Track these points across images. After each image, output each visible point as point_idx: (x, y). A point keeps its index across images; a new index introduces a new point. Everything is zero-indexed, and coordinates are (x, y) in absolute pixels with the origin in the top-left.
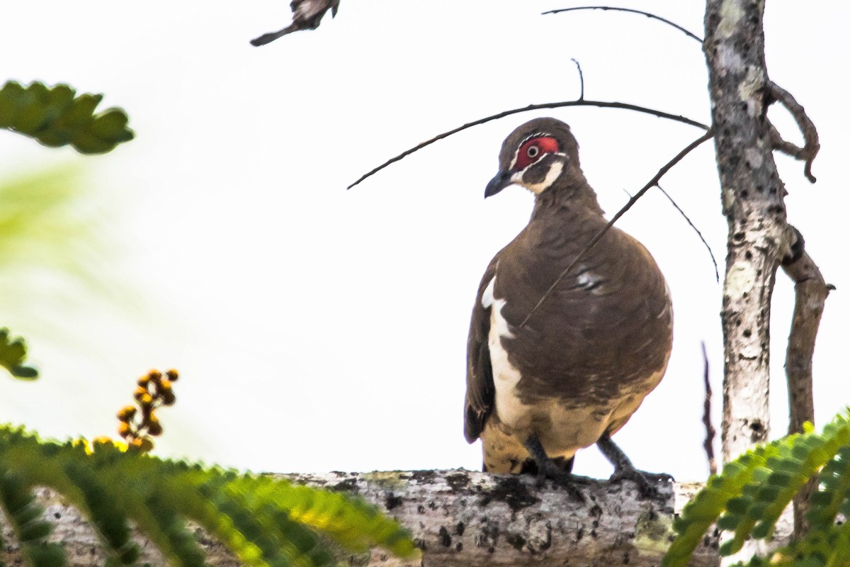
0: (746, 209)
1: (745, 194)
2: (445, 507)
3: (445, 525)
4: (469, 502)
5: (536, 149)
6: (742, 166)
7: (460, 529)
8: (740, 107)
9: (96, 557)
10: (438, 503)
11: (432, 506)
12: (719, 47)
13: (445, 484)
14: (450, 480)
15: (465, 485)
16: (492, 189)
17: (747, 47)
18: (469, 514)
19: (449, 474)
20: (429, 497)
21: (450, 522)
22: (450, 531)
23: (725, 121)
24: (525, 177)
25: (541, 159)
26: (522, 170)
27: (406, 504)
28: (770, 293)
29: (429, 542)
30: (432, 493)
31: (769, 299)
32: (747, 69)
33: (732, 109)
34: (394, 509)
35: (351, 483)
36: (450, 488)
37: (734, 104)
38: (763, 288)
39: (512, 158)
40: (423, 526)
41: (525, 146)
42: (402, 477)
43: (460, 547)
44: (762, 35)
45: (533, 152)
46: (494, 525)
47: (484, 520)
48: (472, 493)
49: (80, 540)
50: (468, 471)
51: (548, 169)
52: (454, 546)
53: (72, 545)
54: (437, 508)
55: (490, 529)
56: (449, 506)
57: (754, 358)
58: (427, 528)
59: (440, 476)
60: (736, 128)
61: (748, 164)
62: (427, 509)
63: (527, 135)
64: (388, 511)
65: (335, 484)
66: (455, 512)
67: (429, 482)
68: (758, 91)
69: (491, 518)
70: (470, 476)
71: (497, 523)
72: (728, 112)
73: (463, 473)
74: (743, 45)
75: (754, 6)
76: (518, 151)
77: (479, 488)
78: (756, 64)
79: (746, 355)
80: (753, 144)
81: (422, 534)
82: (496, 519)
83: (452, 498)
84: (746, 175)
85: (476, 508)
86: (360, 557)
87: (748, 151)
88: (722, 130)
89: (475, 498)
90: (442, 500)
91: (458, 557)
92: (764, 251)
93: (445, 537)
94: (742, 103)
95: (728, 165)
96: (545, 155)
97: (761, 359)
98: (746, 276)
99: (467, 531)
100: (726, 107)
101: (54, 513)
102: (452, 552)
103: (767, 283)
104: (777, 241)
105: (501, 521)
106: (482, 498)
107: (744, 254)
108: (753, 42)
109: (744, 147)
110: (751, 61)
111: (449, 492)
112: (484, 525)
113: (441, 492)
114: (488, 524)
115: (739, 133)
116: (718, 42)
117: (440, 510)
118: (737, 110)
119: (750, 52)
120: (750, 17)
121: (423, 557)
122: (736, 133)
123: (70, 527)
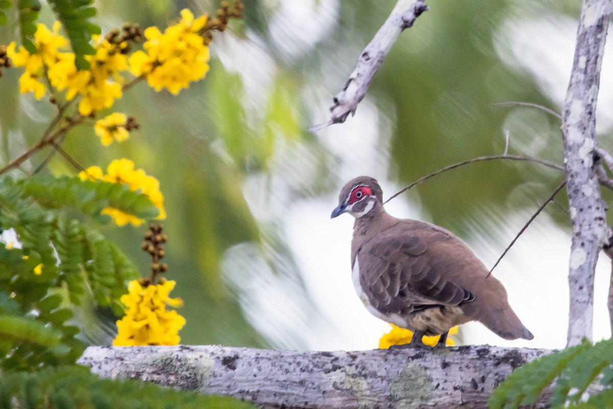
0: (582, 219)
1: (581, 210)
2: (475, 367)
3: (474, 377)
4: (488, 364)
5: (361, 193)
6: (580, 194)
7: (483, 379)
8: (580, 162)
9: (277, 398)
10: (470, 365)
11: (467, 367)
12: (569, 129)
13: (476, 354)
14: (479, 352)
15: (487, 354)
16: (335, 214)
17: (585, 129)
18: (488, 371)
19: (477, 349)
20: (466, 362)
21: (477, 376)
22: (477, 380)
23: (571, 170)
24: (353, 208)
25: (363, 199)
26: (351, 204)
27: (452, 366)
28: (595, 265)
29: (465, 387)
30: (468, 359)
31: (594, 268)
32: (584, 141)
33: (575, 163)
34: (446, 369)
35: (422, 355)
36: (478, 357)
37: (577, 160)
38: (590, 263)
39: (347, 197)
40: (462, 378)
41: (355, 191)
42: (452, 350)
43: (483, 389)
44: (594, 121)
45: (359, 195)
46: (502, 377)
47: (497, 374)
48: (490, 359)
49: (267, 389)
50: (490, 346)
51: (366, 205)
52: (480, 389)
53: (263, 392)
54: (470, 368)
55: (500, 379)
56: (476, 367)
57: (584, 302)
58: (464, 379)
59: (473, 349)
60: (577, 174)
61: (583, 194)
62: (464, 368)
63: (356, 184)
64: (442, 370)
65: (412, 355)
66: (480, 370)
67: (467, 353)
68: (591, 152)
69: (500, 373)
70: (491, 349)
71: (504, 376)
72: (573, 165)
73: (487, 348)
74: (583, 127)
75: (589, 105)
76: (350, 194)
77: (494, 356)
78: (589, 137)
79: (580, 301)
80: (587, 182)
81: (461, 383)
82: (503, 374)
83: (478, 363)
84: (582, 200)
85: (492, 367)
86: (426, 396)
87: (583, 186)
88: (570, 175)
89: (491, 362)
90: (472, 363)
91: (482, 395)
92: (591, 242)
93: (475, 384)
94: (581, 160)
95: (573, 194)
96: (365, 197)
97: (588, 302)
98: (581, 256)
99: (487, 380)
100: (572, 162)
101: (253, 374)
102: (478, 392)
103: (593, 260)
104: (599, 236)
105: (506, 375)
106: (497, 361)
107: (580, 244)
108: (588, 125)
109: (581, 184)
110: (587, 136)
111: (477, 359)
112: (497, 377)
113: (472, 359)
114: (499, 377)
115: (579, 176)
116: (568, 126)
117: (472, 370)
118: (578, 163)
119: (586, 131)
120: (587, 111)
121: (462, 396)
122: (577, 176)
123: (262, 382)
